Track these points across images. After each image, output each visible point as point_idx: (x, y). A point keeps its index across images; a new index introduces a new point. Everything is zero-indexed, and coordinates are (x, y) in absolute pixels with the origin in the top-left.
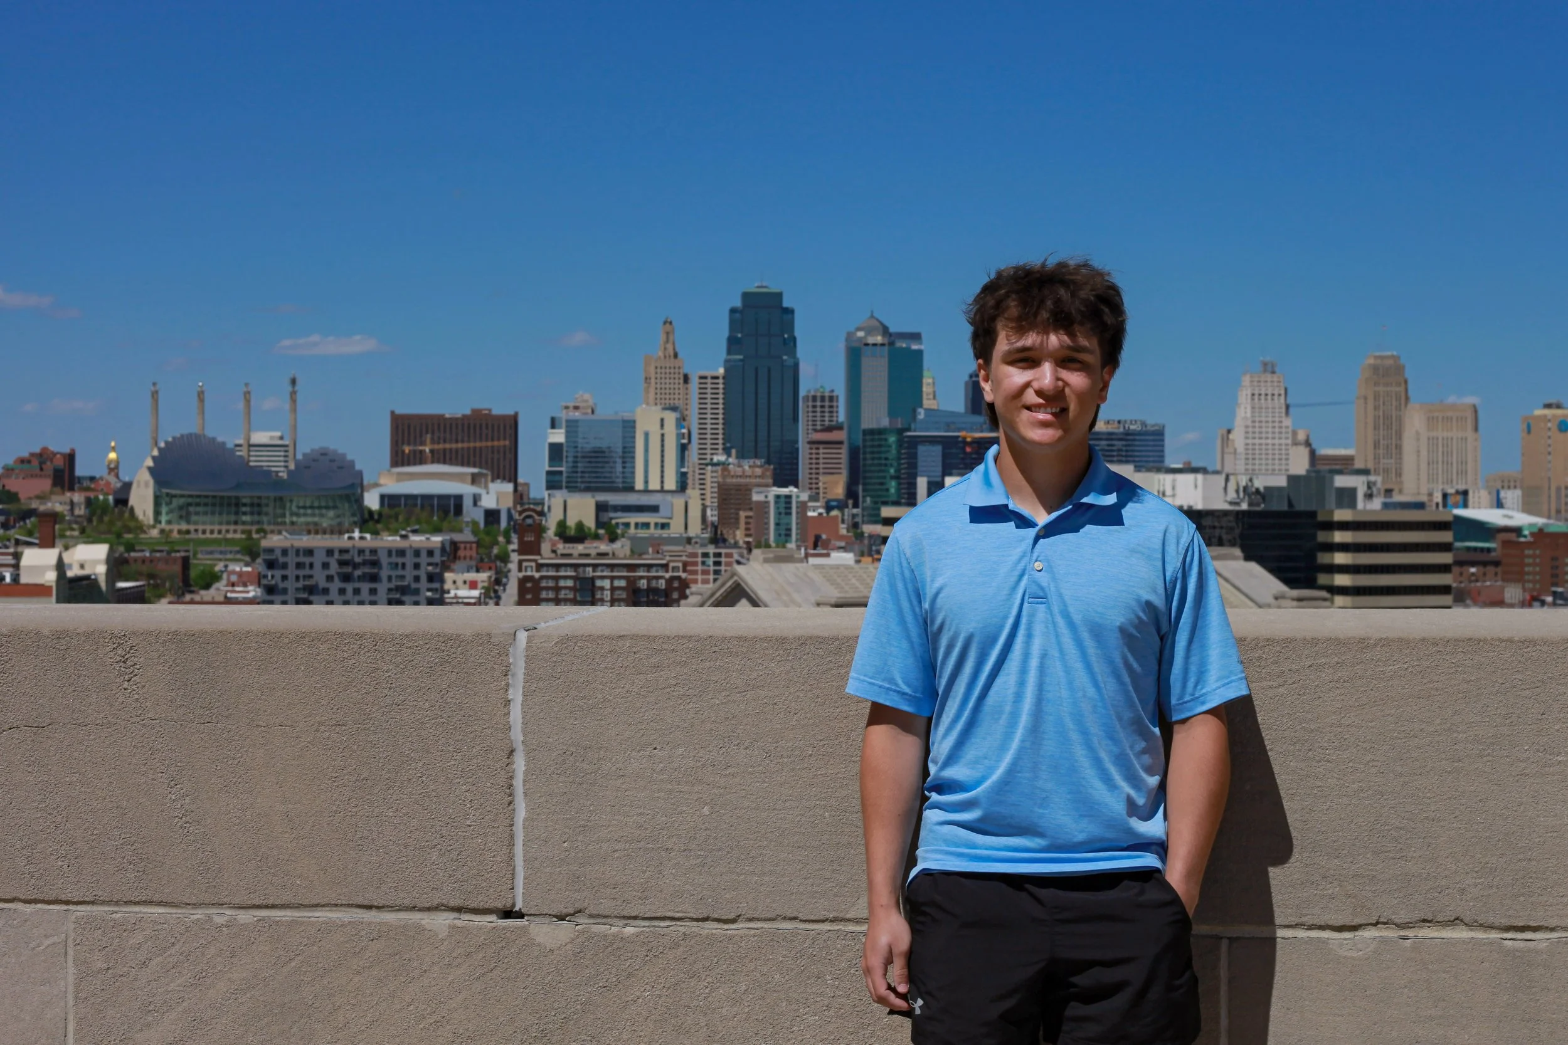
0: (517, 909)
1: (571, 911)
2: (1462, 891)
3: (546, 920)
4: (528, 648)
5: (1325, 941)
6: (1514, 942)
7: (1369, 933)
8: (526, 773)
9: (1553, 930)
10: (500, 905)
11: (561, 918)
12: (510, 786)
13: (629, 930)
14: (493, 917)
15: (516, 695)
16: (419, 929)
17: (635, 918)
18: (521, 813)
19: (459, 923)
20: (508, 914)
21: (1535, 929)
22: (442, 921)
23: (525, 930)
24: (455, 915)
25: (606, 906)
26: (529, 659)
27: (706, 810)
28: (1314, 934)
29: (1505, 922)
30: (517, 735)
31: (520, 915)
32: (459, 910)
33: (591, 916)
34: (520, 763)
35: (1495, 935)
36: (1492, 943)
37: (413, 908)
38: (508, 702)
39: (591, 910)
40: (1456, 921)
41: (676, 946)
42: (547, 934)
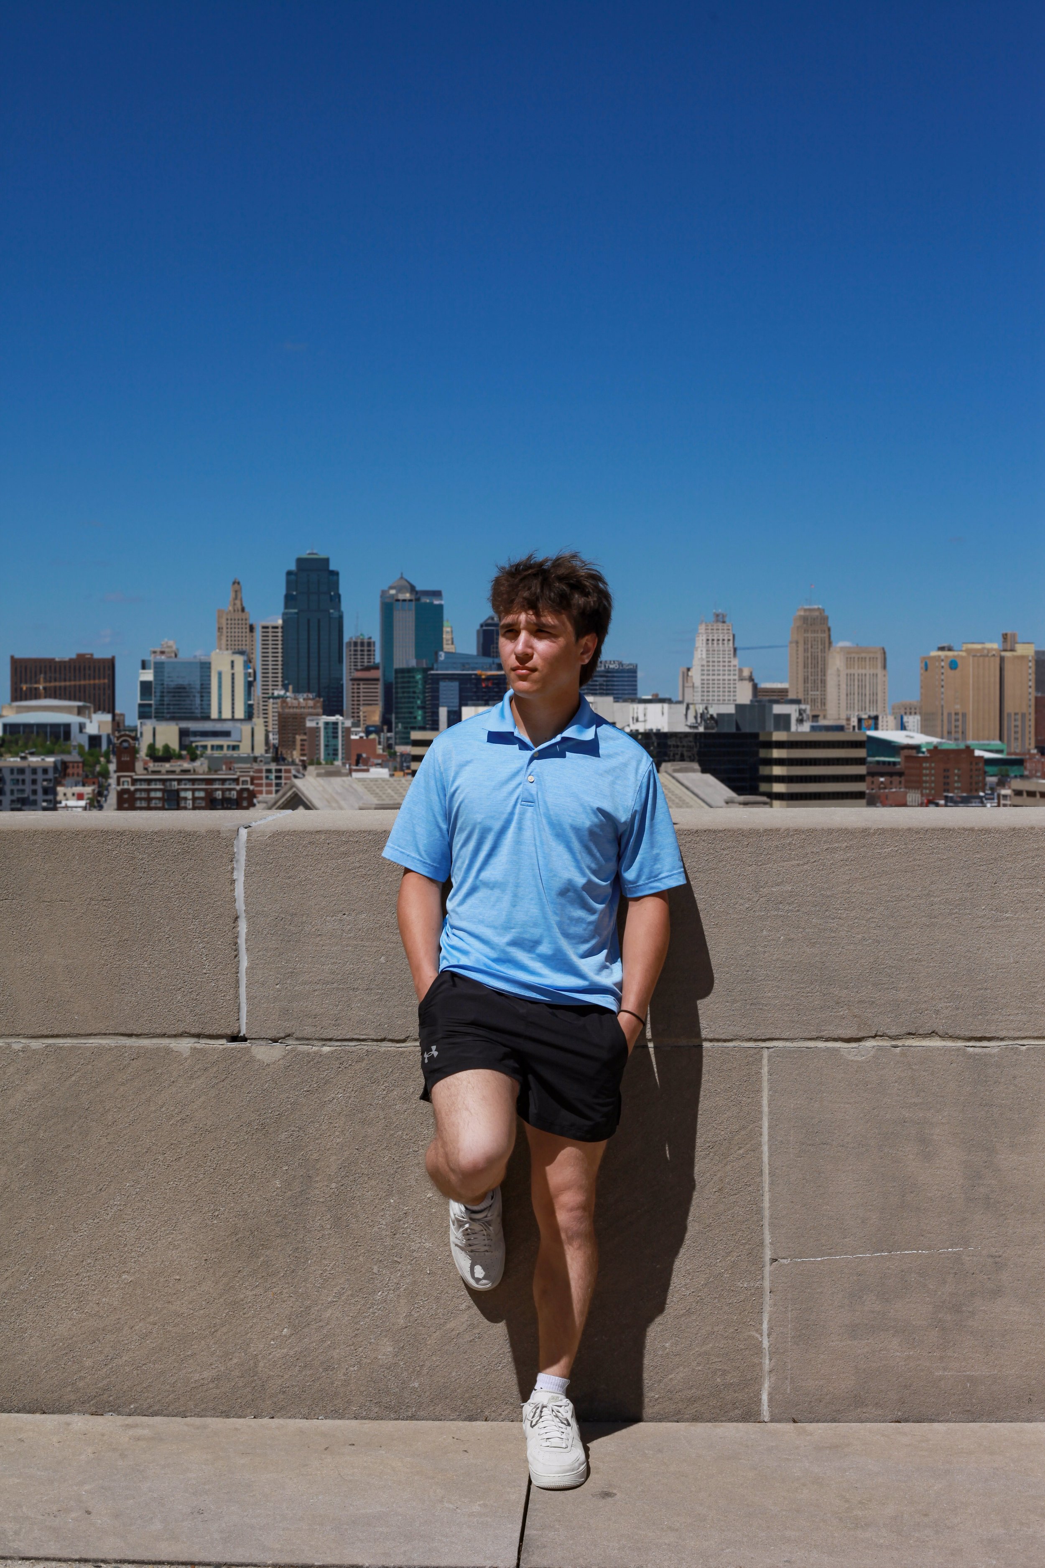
0: (242, 1034)
1: (282, 1035)
2: (937, 1012)
3: (263, 1042)
4: (248, 841)
5: (837, 1050)
6: (974, 1048)
7: (869, 1043)
8: (248, 934)
9: (1002, 1039)
10: (229, 1032)
11: (275, 1040)
12: (236, 943)
13: (326, 1049)
14: (224, 1041)
15: (240, 876)
16: (168, 1051)
17: (330, 1040)
18: (244, 963)
19: (198, 1046)
20: (235, 1038)
21: (990, 1039)
22: (185, 1045)
23: (248, 1050)
24: (196, 1040)
25: (308, 1031)
26: (249, 849)
27: (383, 960)
28: (830, 1044)
29: (968, 1034)
30: (241, 906)
31: (244, 1039)
32: (198, 1036)
33: (297, 1039)
34: (243, 927)
35: (960, 1044)
36: (959, 1049)
37: (164, 1035)
38: (233, 881)
39: (298, 1034)
40: (933, 1034)
41: (360, 1060)
42: (264, 1053)
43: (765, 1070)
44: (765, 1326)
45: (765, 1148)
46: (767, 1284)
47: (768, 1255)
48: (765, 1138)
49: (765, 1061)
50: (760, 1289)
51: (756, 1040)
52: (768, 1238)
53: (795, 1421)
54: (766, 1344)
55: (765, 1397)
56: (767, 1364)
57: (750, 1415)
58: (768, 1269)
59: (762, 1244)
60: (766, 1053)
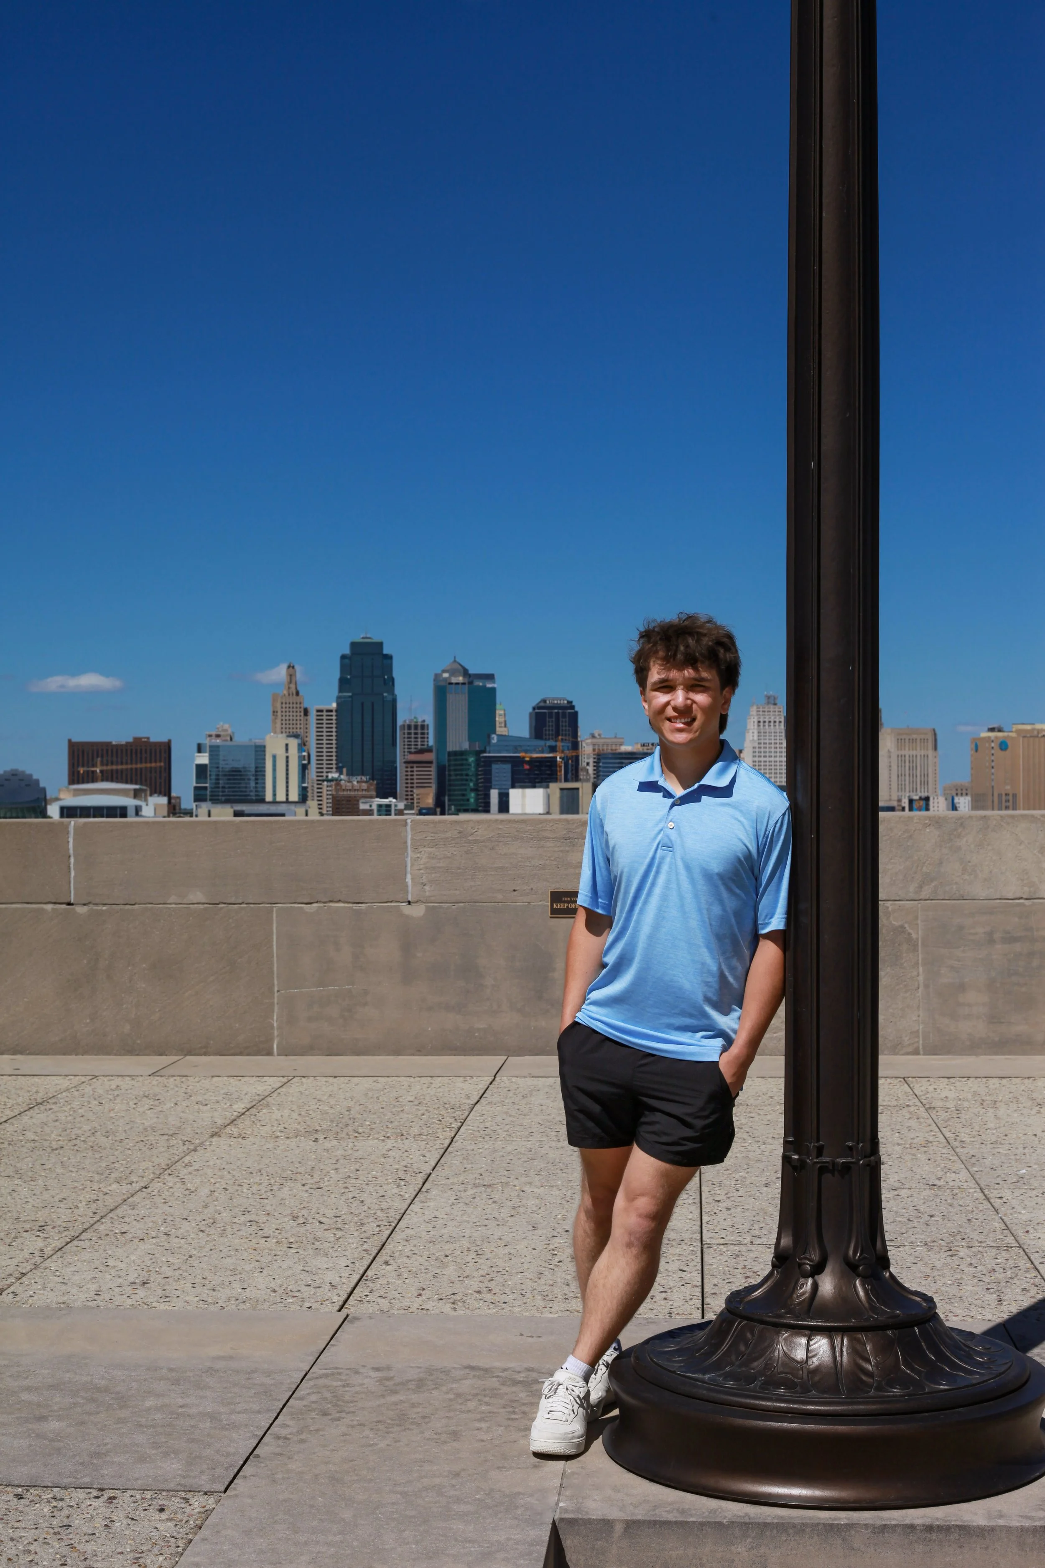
1: (87, 903)
2: (341, 892)
3: (80, 906)
6: (356, 907)
7: (315, 905)
8: (74, 863)
9: (366, 903)
10: (66, 901)
11: (85, 905)
12: (69, 867)
13: (104, 908)
14: (64, 905)
15: (71, 840)
16: (43, 909)
17: (106, 904)
18: (73, 874)
19: (54, 907)
20: (69, 904)
21: (362, 903)
22: (49, 907)
23: (74, 909)
25: (97, 901)
27: (126, 872)
28: (300, 905)
29: (353, 901)
30: (71, 851)
31: (72, 904)
32: (55, 903)
33: (93, 904)
34: (72, 860)
35: (351, 905)
36: (350, 907)
37: (41, 903)
38: (68, 842)
39: (93, 902)
40: (339, 901)
41: (118, 912)
42: (81, 910)
43: (275, 915)
44: (275, 1018)
45: (275, 947)
46: (276, 1001)
47: (276, 989)
48: (275, 943)
49: (274, 912)
50: (273, 1004)
51: (271, 904)
52: (276, 982)
53: (286, 1055)
54: (275, 1025)
55: (275, 1046)
56: (276, 1033)
57: (269, 1053)
58: (276, 995)
59: (273, 985)
60: (275, 909)
